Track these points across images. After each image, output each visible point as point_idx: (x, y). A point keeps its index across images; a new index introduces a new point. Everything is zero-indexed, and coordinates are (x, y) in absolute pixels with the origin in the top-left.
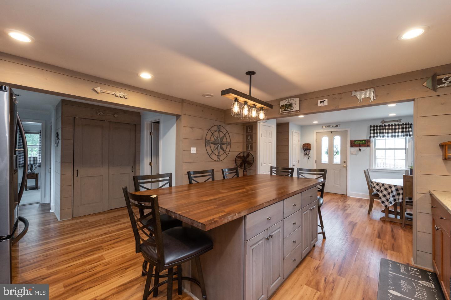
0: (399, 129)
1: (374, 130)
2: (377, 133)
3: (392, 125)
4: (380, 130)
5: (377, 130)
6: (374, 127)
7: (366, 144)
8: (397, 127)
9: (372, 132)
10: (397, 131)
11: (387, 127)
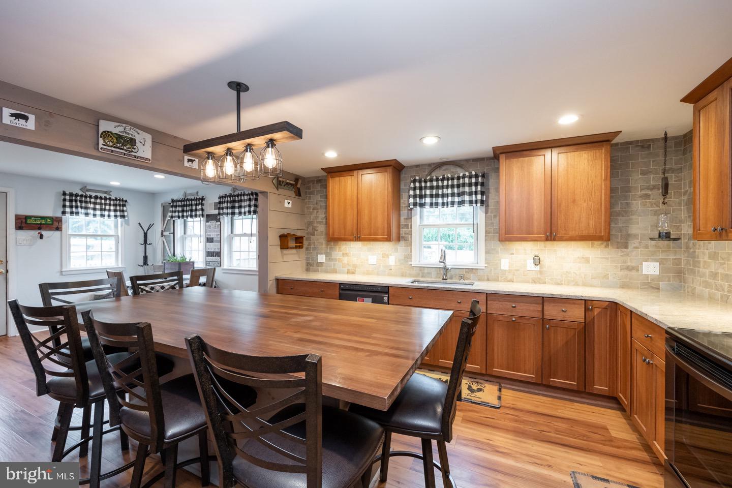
0: (110, 205)
1: (71, 201)
2: (77, 207)
3: (101, 198)
4: (81, 202)
5: (76, 201)
6: (71, 195)
7: (52, 224)
8: (108, 202)
9: (68, 203)
10: (107, 207)
11: (93, 200)
